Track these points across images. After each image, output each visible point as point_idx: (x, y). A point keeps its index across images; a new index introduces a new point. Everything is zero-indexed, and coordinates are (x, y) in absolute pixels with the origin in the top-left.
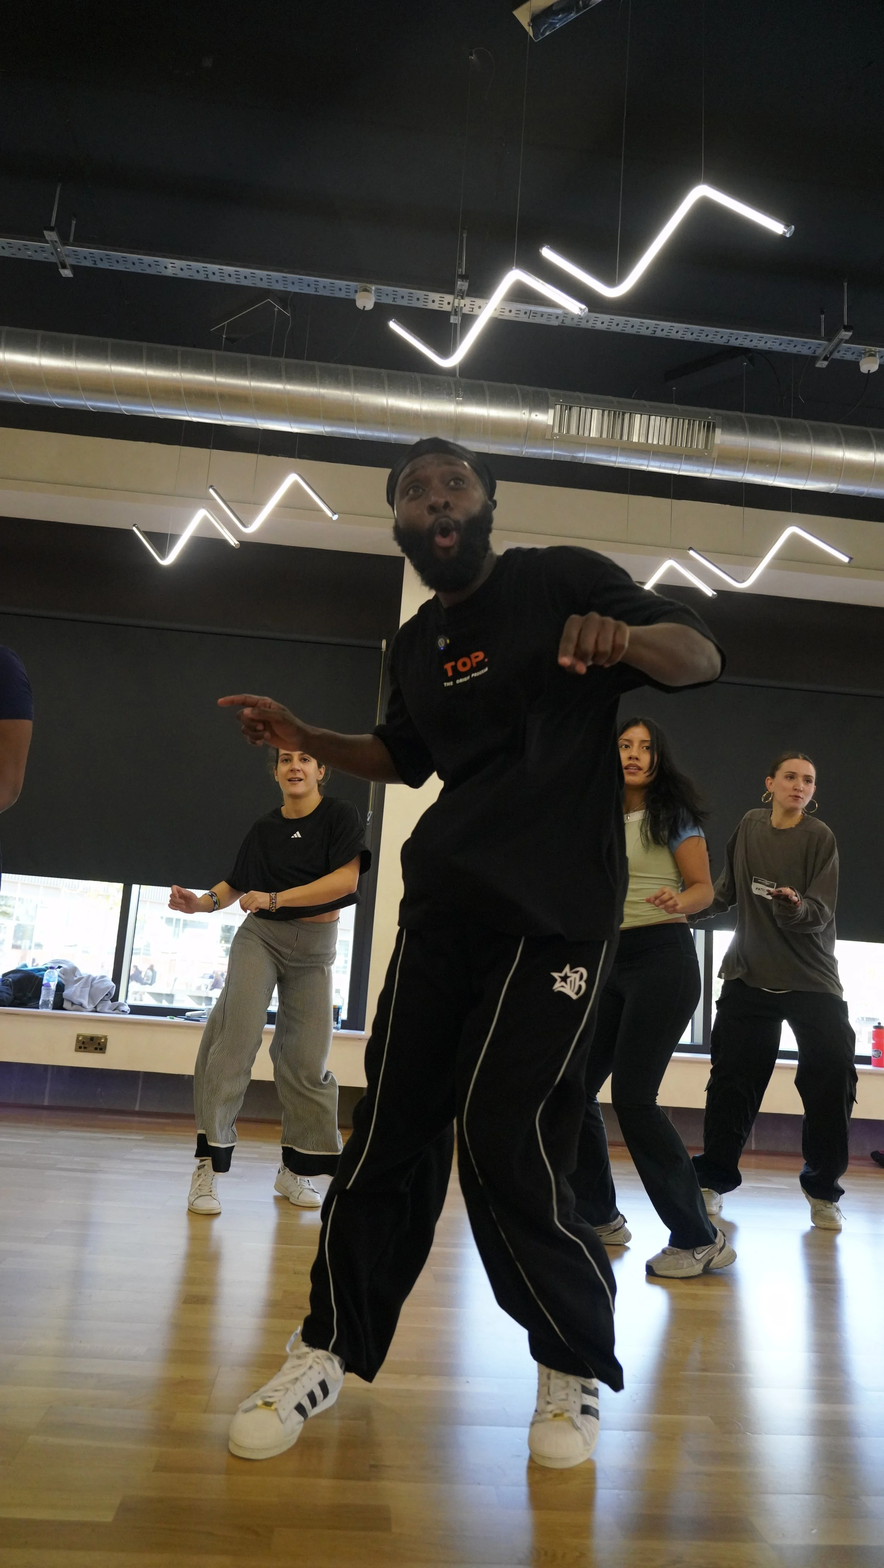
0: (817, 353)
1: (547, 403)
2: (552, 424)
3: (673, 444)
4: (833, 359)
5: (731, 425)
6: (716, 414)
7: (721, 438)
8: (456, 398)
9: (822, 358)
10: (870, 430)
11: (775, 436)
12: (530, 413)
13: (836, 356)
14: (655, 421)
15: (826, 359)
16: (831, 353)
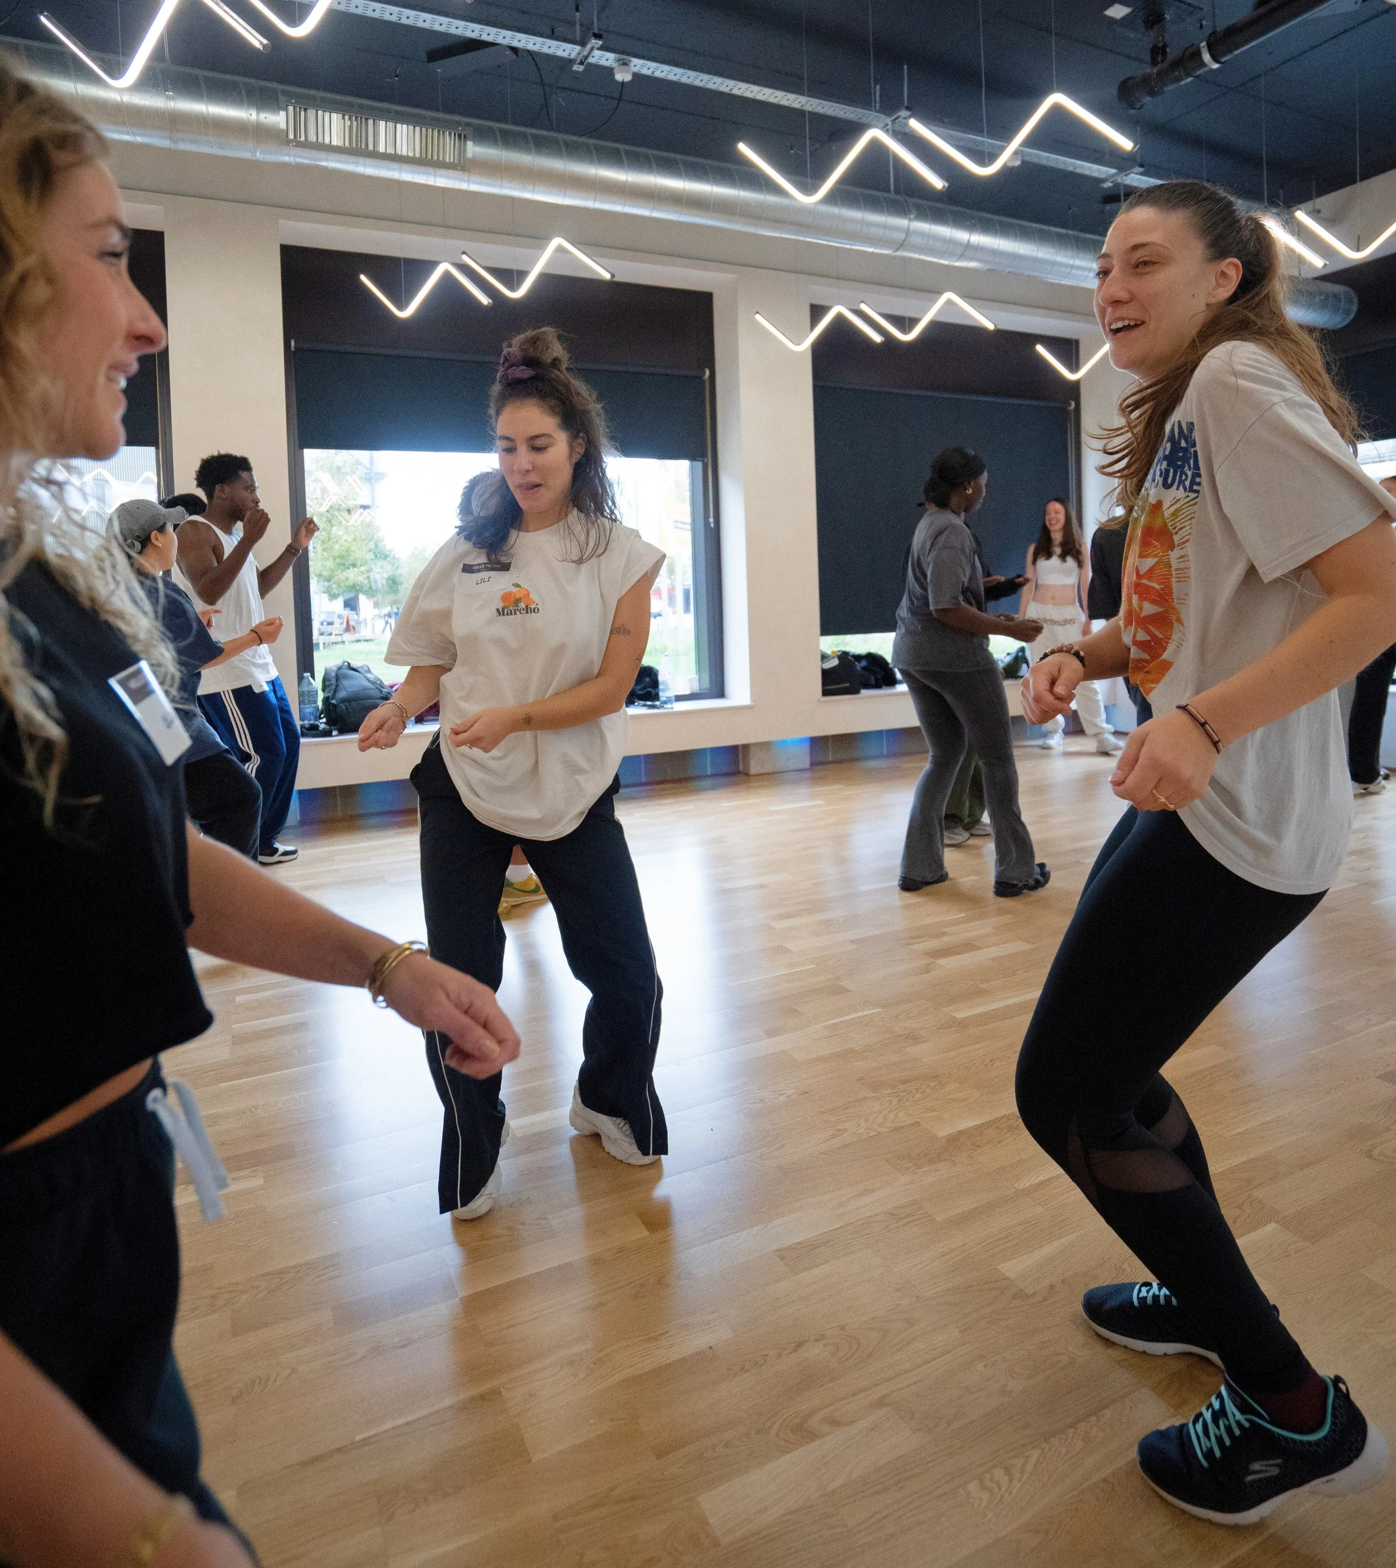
0: (572, 56)
1: (277, 100)
2: (285, 128)
3: (424, 156)
4: (590, 65)
5: (482, 136)
6: (468, 125)
7: (473, 149)
8: (165, 91)
9: (578, 61)
10: (621, 147)
11: (528, 151)
12: (258, 113)
13: (591, 60)
14: (402, 129)
15: (582, 63)
16: (586, 57)
